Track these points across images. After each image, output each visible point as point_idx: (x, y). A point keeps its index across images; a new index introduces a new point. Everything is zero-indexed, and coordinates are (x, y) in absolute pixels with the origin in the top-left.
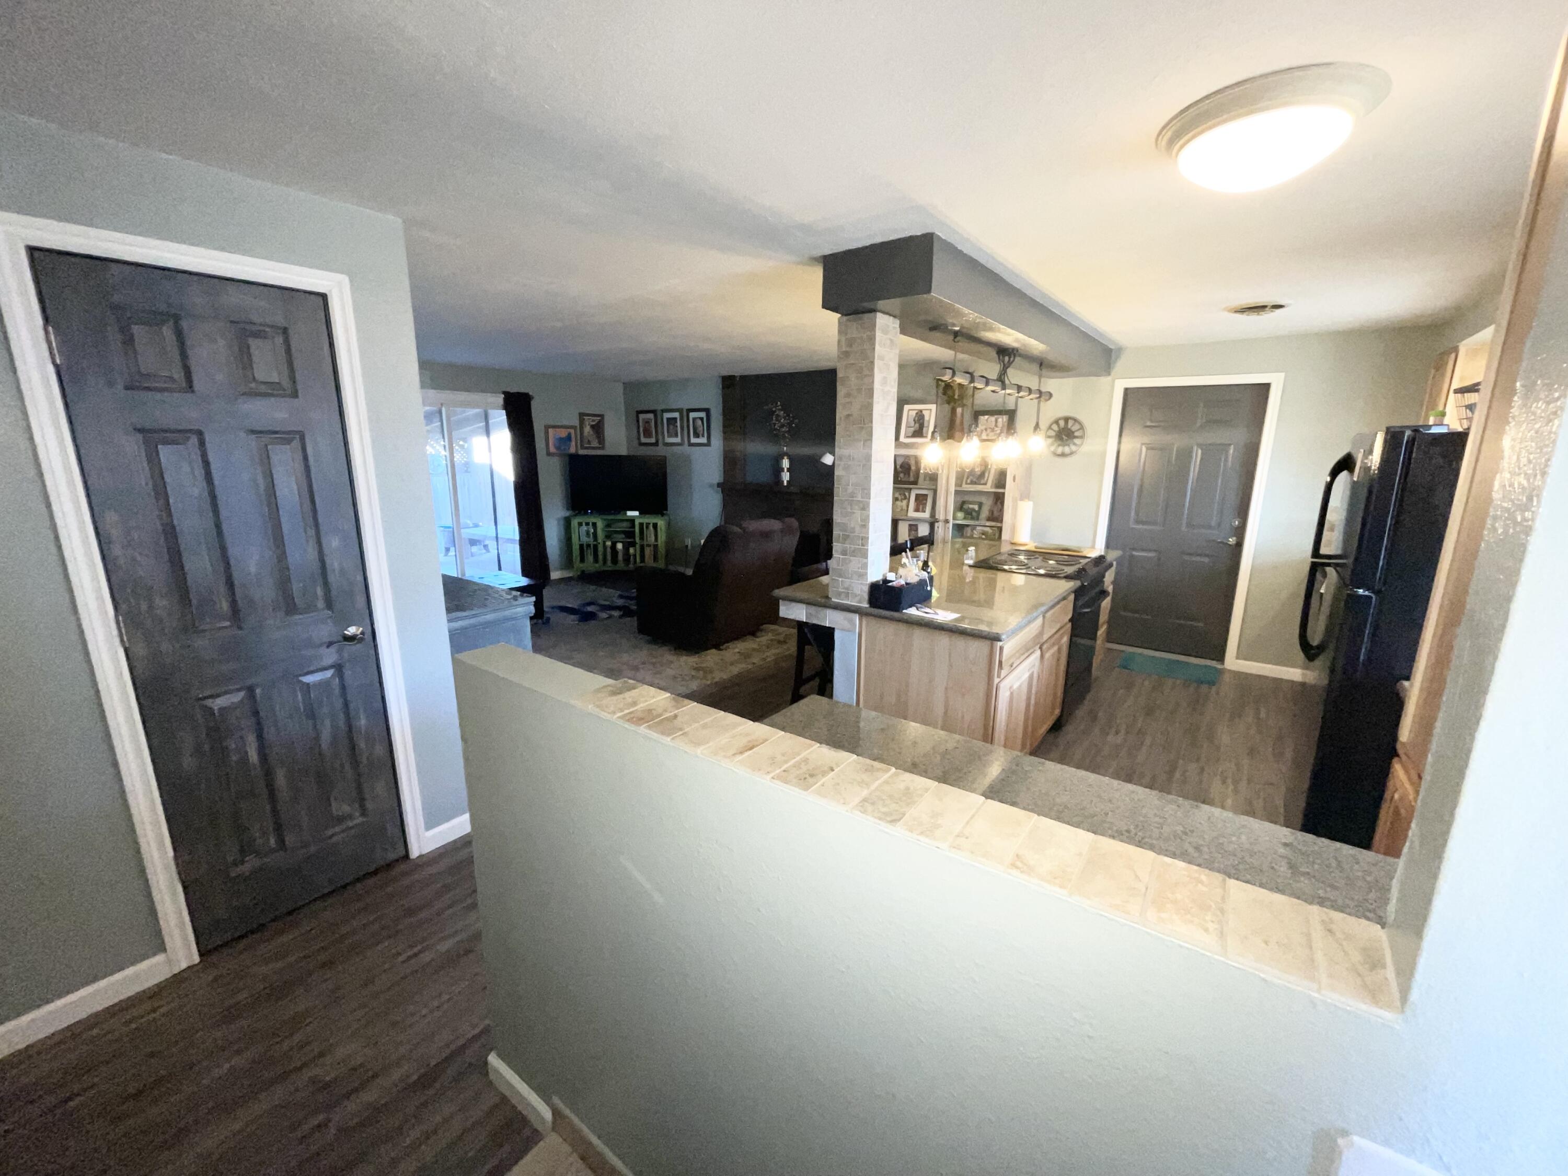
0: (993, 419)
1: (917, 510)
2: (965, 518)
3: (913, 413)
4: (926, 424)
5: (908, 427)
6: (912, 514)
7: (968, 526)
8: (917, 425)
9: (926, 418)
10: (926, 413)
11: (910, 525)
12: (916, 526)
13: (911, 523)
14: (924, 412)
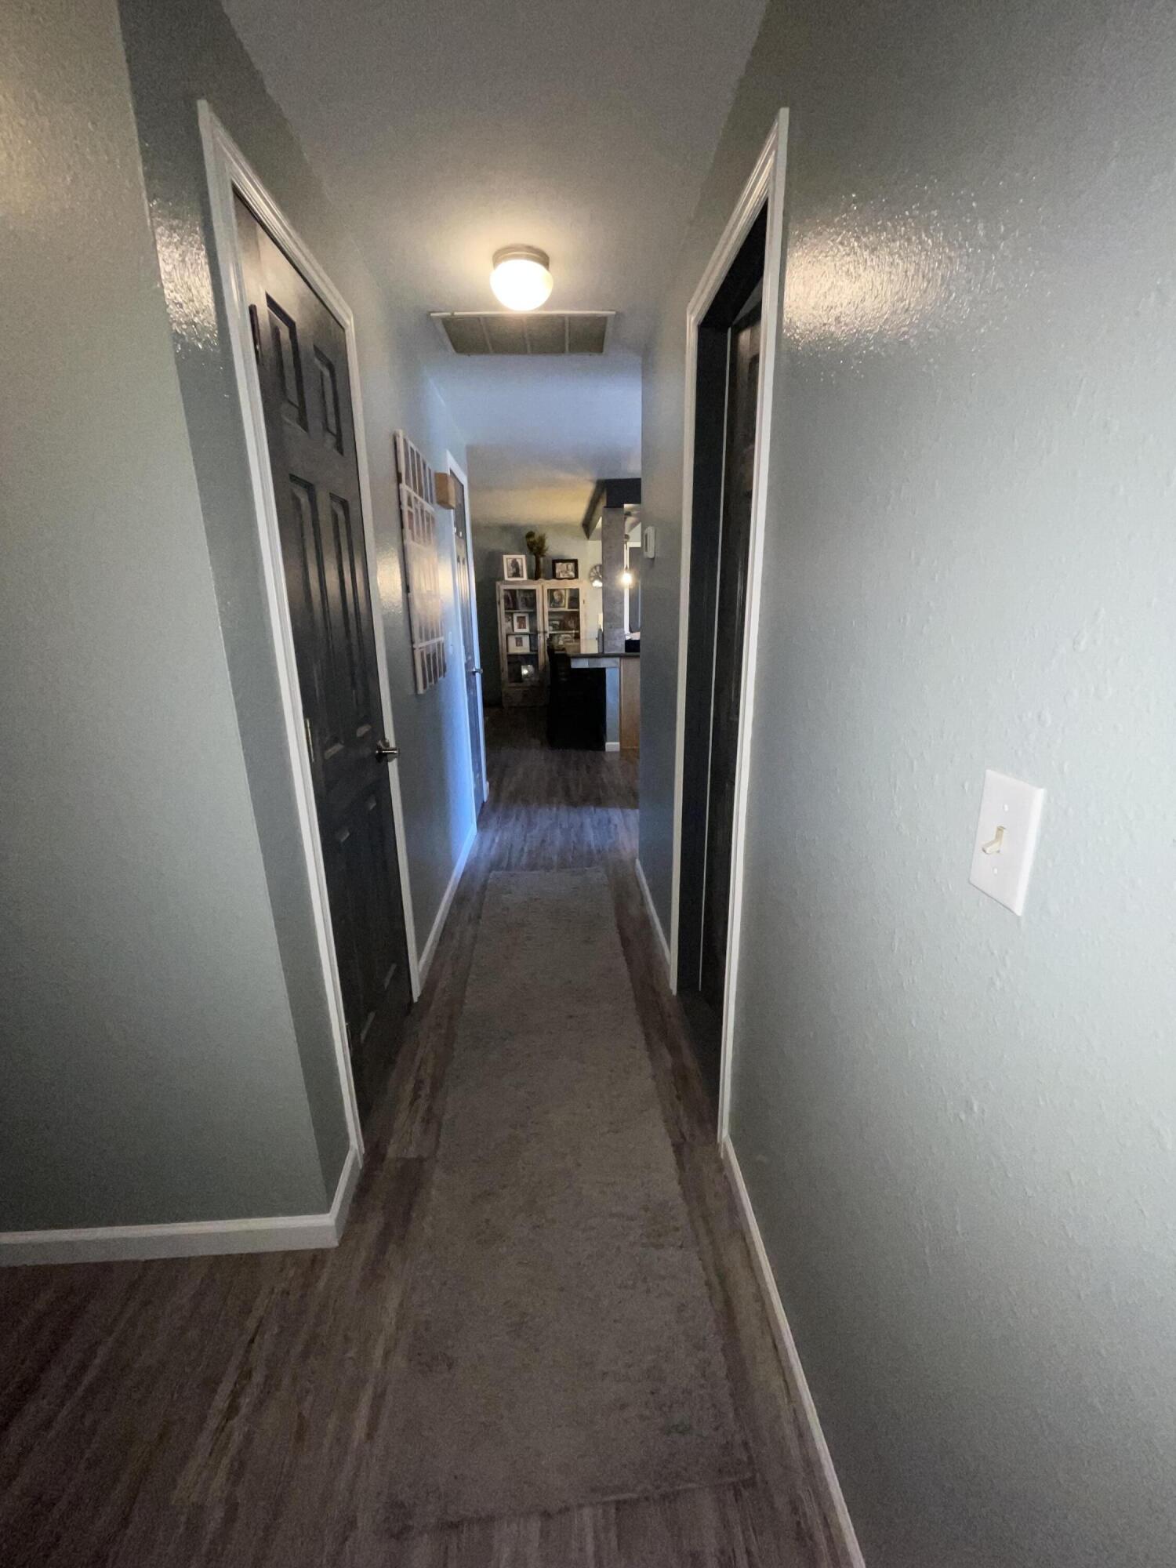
0: (565, 565)
1: (520, 628)
2: (553, 631)
3: (510, 561)
4: (520, 568)
5: (508, 570)
6: (517, 630)
7: (555, 634)
8: (515, 570)
9: (520, 564)
10: (519, 561)
11: (516, 638)
12: (521, 639)
13: (517, 636)
14: (518, 560)
